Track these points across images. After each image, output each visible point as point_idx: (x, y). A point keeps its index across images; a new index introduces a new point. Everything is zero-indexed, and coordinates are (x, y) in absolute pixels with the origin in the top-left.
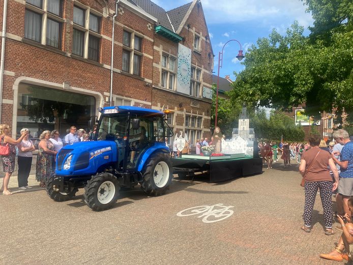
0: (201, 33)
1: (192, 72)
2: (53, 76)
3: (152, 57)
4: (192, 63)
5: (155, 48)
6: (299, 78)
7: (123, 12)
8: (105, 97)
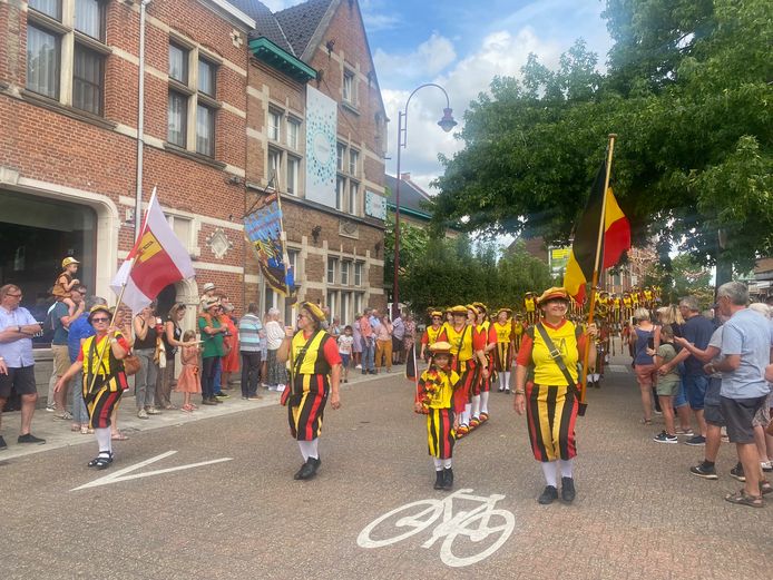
0: (358, 66)
1: (339, 155)
3: (243, 114)
4: (338, 133)
5: (251, 91)
8: (122, 209)
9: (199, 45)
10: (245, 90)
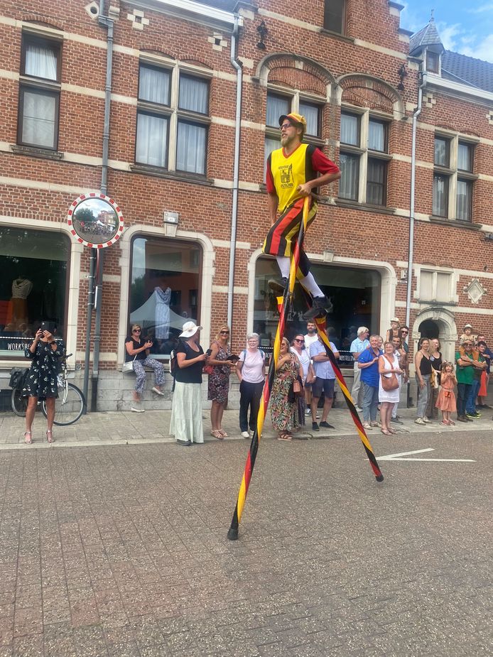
7: (434, 102)
8: (398, 270)
9: (459, 134)
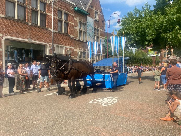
0: (98, 10)
1: (94, 31)
2: (22, 35)
3: (73, 24)
4: (94, 26)
6: (149, 32)
7: (57, 0)
8: (50, 45)
9: (64, 10)
10: (73, 19)
